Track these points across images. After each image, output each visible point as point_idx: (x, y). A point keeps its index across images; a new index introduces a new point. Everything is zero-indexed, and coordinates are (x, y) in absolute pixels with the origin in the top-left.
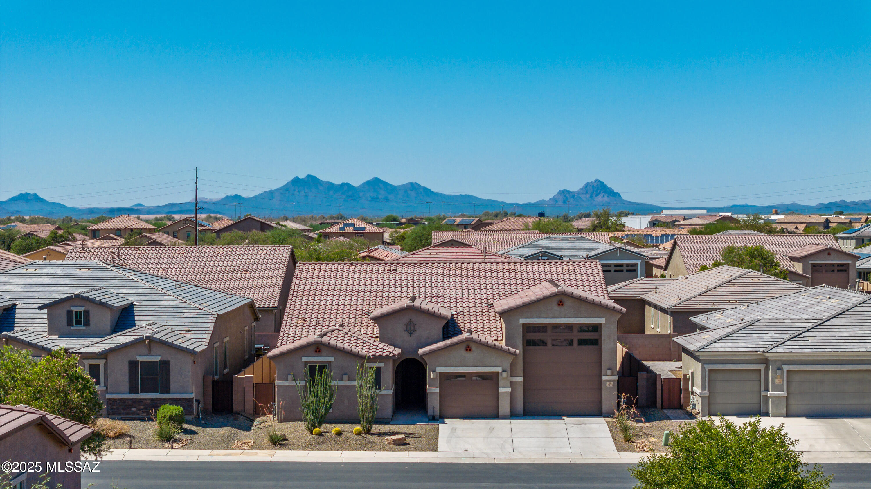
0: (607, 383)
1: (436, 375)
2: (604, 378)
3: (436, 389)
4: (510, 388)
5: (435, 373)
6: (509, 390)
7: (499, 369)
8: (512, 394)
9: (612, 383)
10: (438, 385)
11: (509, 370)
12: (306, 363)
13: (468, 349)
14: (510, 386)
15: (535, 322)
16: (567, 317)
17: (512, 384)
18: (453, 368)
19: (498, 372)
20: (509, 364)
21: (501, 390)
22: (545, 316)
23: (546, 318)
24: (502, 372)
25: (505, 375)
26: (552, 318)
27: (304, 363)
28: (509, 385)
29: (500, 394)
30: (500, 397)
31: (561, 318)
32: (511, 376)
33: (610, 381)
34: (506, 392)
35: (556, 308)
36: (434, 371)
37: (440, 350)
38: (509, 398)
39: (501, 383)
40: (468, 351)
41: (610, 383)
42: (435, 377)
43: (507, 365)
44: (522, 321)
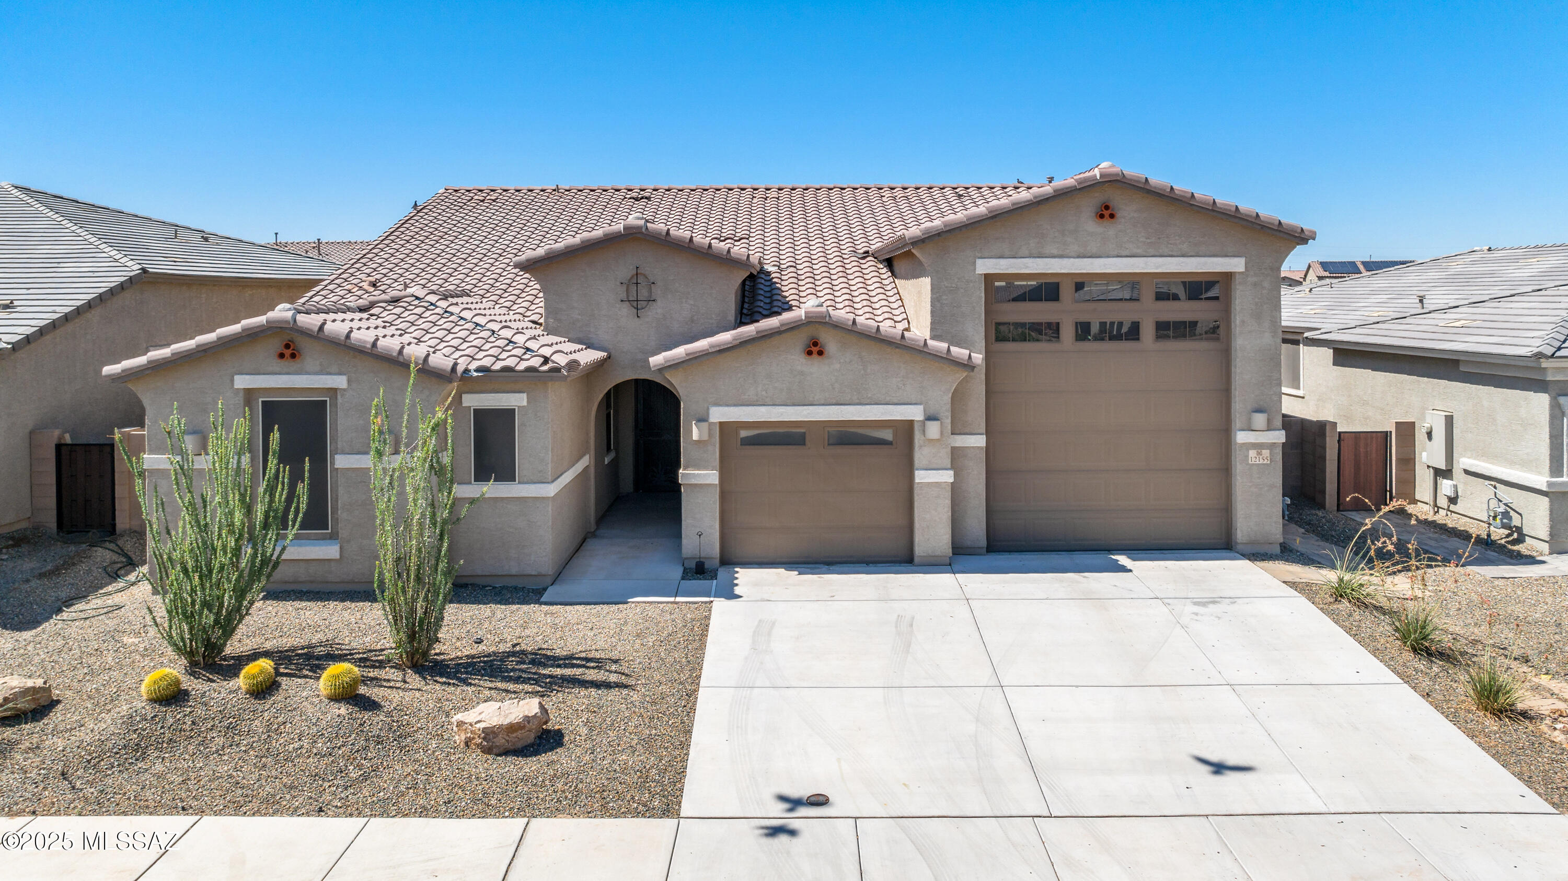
0: (1252, 453)
1: (710, 430)
2: (1242, 437)
3: (711, 476)
4: (951, 473)
5: (704, 425)
6: (947, 477)
7: (915, 413)
8: (956, 490)
9: (1266, 453)
10: (717, 463)
11: (949, 414)
12: (249, 395)
13: (815, 349)
14: (949, 466)
15: (1027, 267)
16: (1124, 253)
17: (957, 458)
18: (763, 409)
19: (911, 423)
20: (948, 398)
21: (921, 477)
22: (1055, 252)
23: (1061, 256)
24: (923, 423)
25: (933, 429)
26: (1078, 257)
27: (241, 394)
28: (947, 462)
29: (917, 491)
30: (916, 498)
31: (1108, 257)
32: (952, 434)
33: (1259, 447)
34: (937, 484)
35: (1091, 226)
36: (702, 419)
37: (720, 351)
38: (948, 502)
39: (921, 455)
40: (815, 356)
41: (1259, 454)
42: (705, 437)
43: (941, 399)
44: (985, 266)
